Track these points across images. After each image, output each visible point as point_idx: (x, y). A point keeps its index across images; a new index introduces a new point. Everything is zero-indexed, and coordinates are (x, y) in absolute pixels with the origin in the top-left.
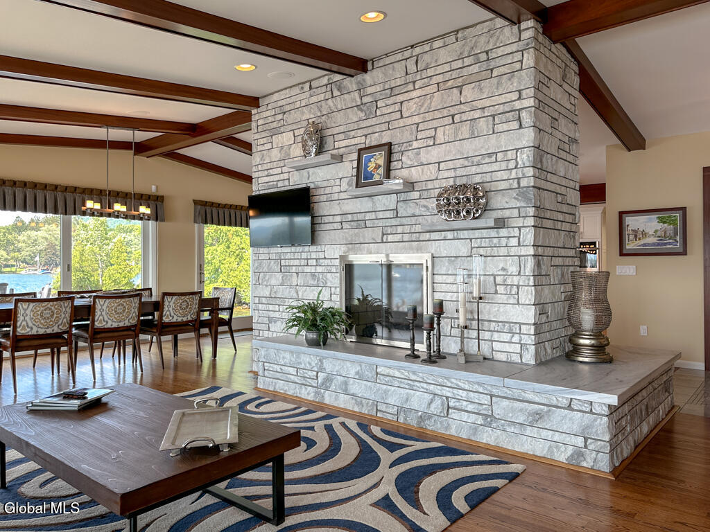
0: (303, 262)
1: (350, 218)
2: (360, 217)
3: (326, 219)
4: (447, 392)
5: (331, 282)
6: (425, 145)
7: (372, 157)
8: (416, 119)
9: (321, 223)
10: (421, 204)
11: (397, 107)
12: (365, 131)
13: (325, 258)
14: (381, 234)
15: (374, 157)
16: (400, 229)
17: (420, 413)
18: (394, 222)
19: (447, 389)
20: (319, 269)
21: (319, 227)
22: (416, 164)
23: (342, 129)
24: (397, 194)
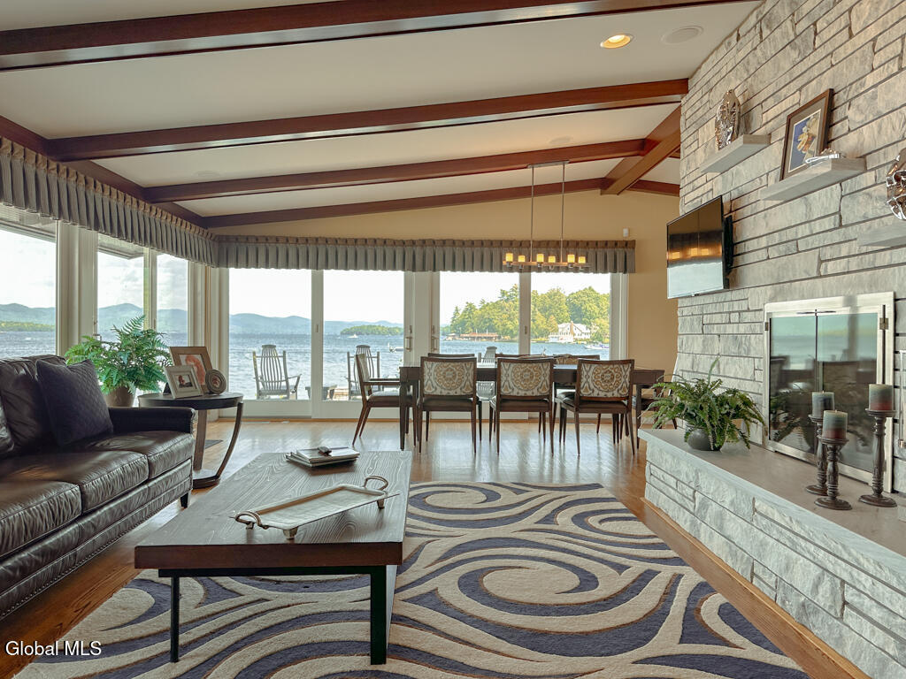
0: (725, 318)
1: (777, 238)
2: (790, 234)
3: (751, 245)
4: (843, 571)
5: (755, 349)
6: (886, 75)
7: (804, 124)
8: (872, 32)
9: (745, 253)
10: (875, 194)
11: (843, 21)
12: (798, 83)
13: (748, 310)
14: (816, 261)
15: (808, 123)
16: (844, 250)
17: (802, 599)
18: (836, 236)
19: (843, 564)
20: (742, 328)
21: (743, 259)
22: (871, 118)
23: (771, 89)
24: (840, 182)
